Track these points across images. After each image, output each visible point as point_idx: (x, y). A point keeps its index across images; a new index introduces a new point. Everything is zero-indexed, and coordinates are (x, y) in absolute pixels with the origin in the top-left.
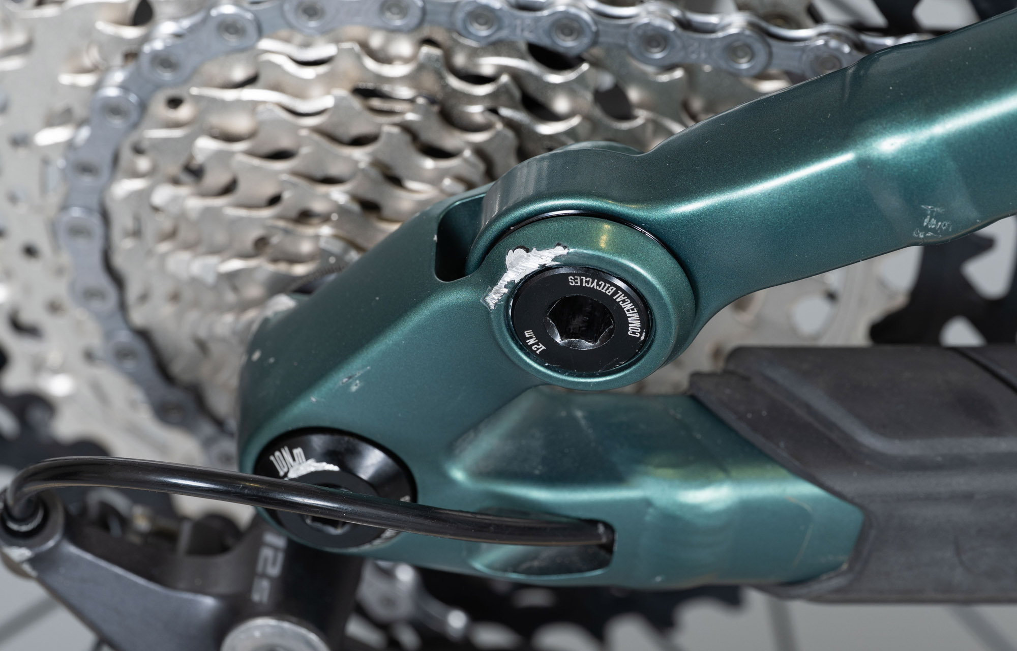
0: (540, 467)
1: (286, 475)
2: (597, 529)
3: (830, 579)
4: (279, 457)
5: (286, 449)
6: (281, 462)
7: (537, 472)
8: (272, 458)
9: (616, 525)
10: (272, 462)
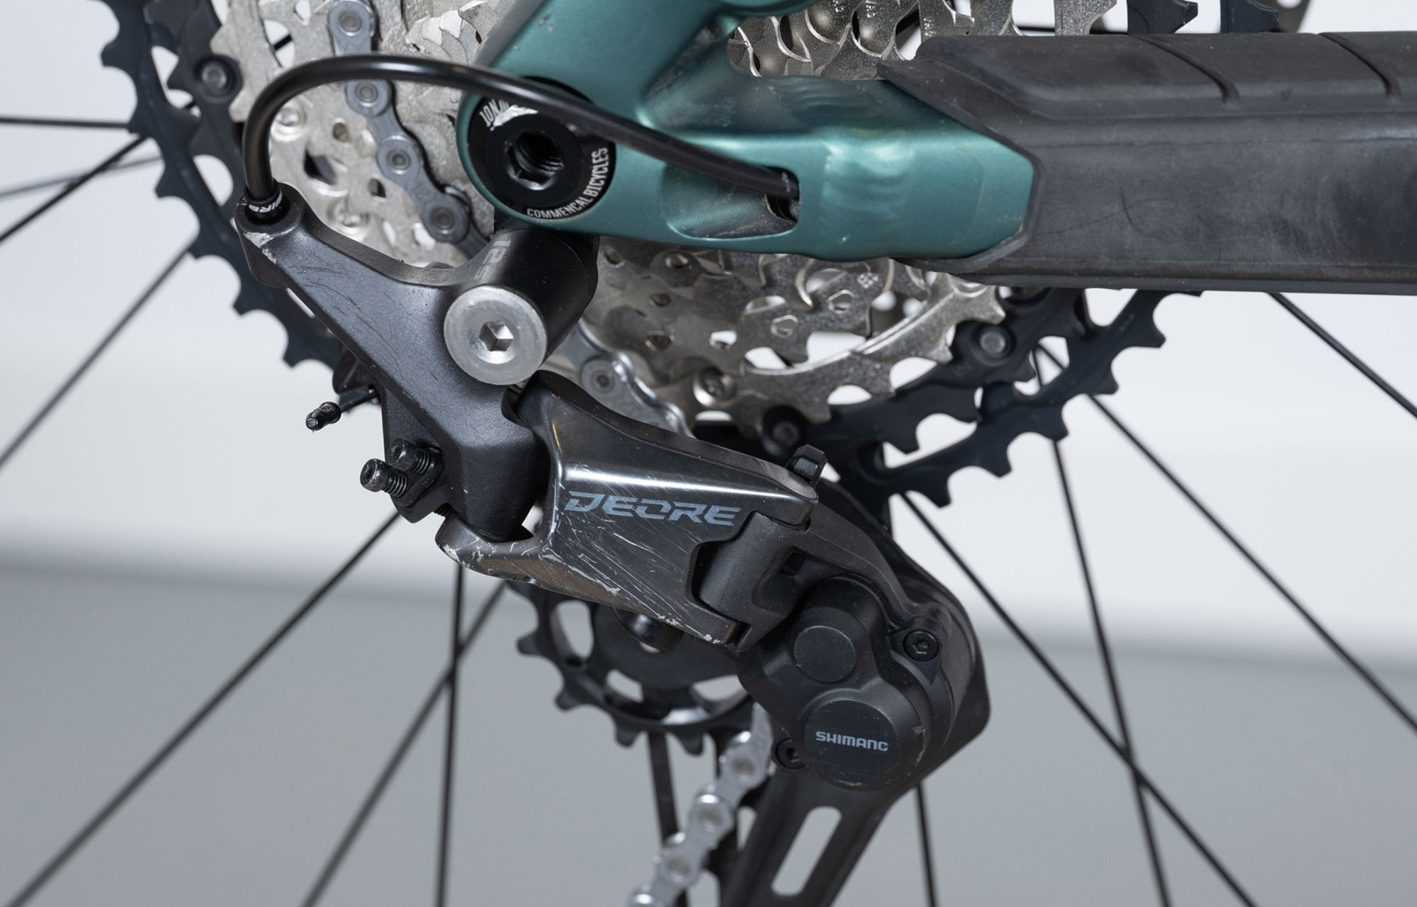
0: (729, 122)
1: (492, 125)
2: (781, 176)
3: (1008, 243)
4: (487, 110)
5: (493, 101)
6: (488, 113)
7: (725, 125)
8: (481, 113)
9: (800, 174)
10: (481, 117)
